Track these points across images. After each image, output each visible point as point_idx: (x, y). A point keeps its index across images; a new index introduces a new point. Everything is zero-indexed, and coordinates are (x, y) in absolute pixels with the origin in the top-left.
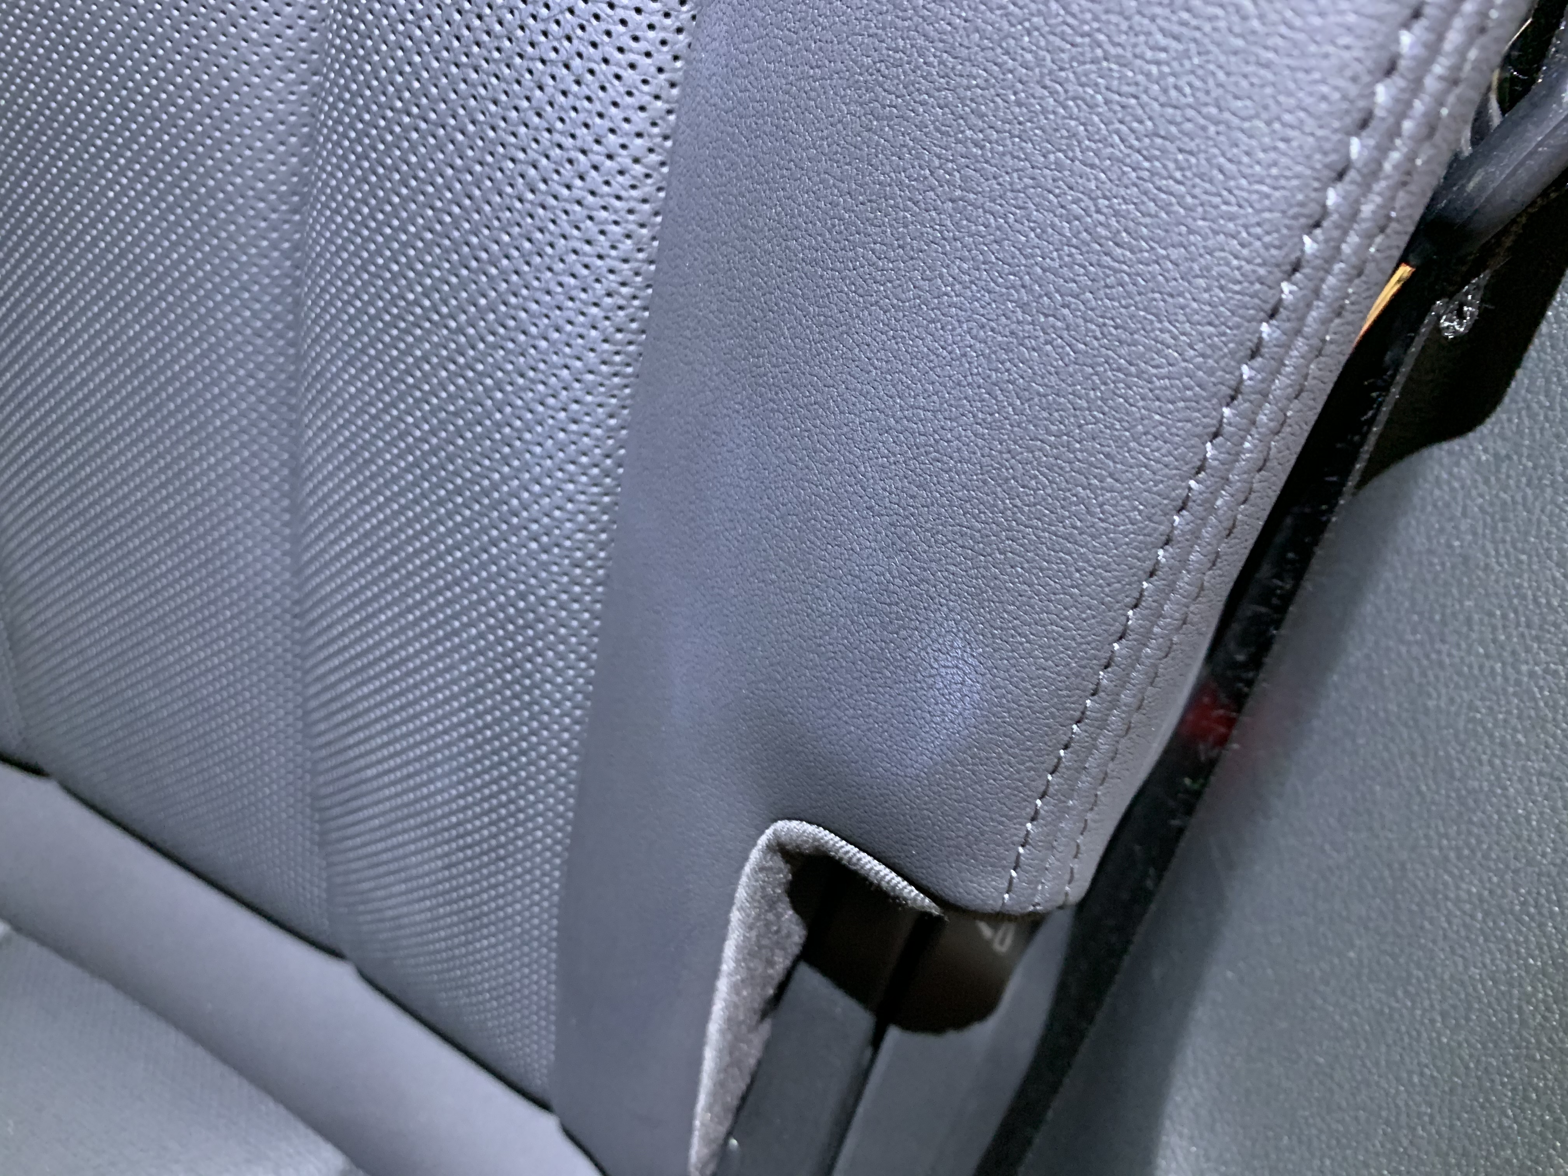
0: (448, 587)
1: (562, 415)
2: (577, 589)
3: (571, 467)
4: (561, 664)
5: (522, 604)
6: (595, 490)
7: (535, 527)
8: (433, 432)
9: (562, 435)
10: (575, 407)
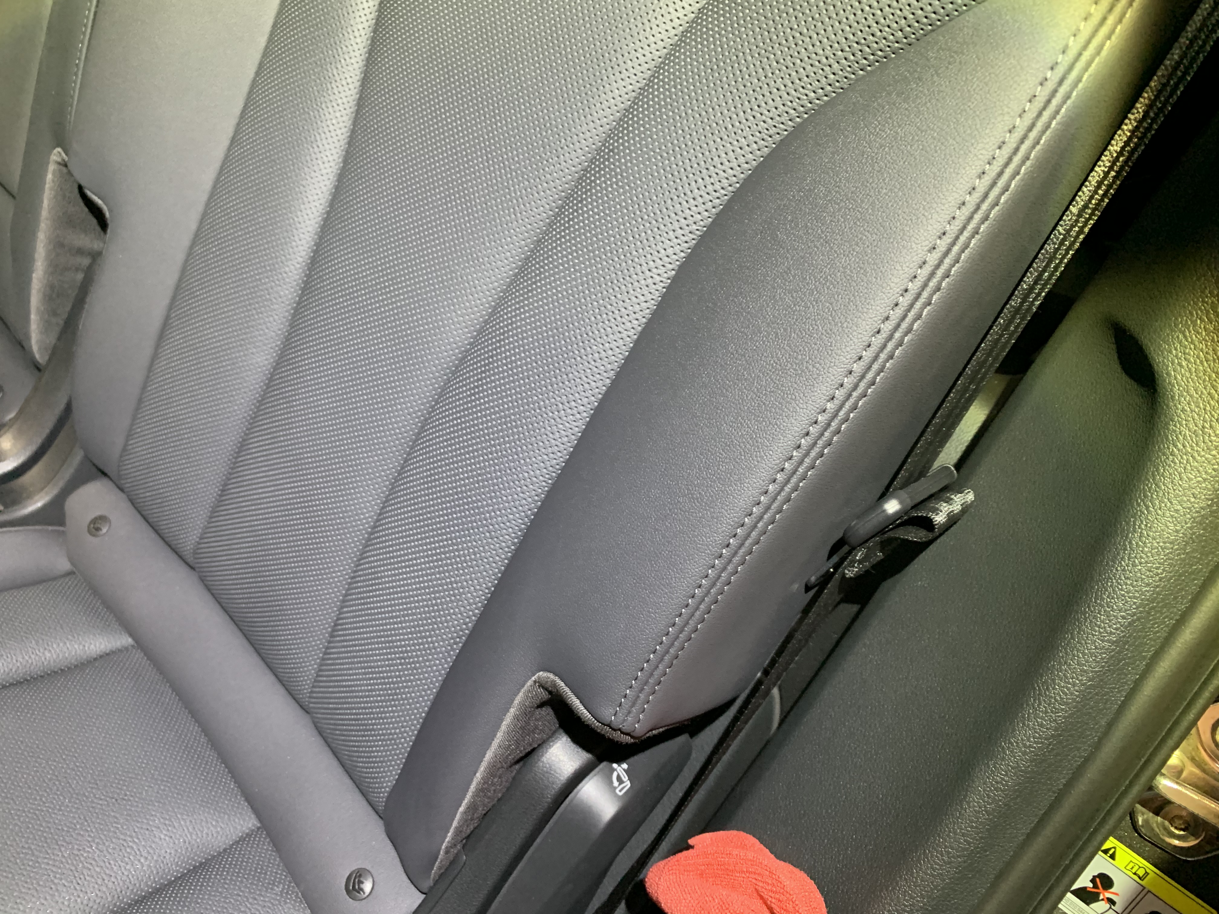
0: (446, 540)
1: (519, 489)
2: (497, 558)
3: (515, 509)
4: (478, 587)
5: (473, 557)
6: (520, 521)
7: (491, 527)
8: (468, 478)
9: (516, 496)
10: (525, 488)
